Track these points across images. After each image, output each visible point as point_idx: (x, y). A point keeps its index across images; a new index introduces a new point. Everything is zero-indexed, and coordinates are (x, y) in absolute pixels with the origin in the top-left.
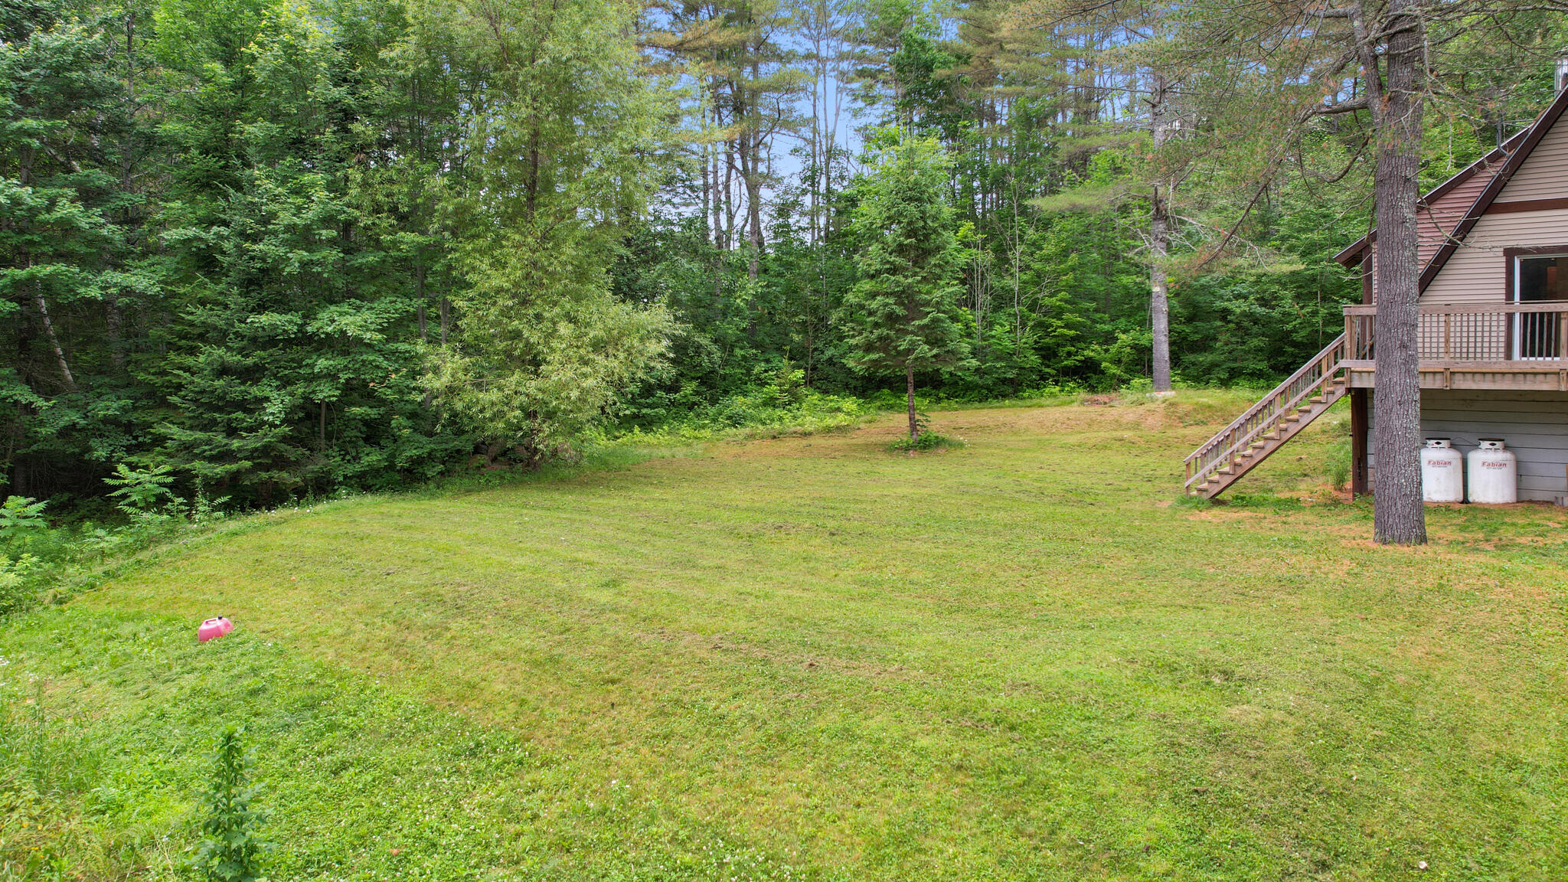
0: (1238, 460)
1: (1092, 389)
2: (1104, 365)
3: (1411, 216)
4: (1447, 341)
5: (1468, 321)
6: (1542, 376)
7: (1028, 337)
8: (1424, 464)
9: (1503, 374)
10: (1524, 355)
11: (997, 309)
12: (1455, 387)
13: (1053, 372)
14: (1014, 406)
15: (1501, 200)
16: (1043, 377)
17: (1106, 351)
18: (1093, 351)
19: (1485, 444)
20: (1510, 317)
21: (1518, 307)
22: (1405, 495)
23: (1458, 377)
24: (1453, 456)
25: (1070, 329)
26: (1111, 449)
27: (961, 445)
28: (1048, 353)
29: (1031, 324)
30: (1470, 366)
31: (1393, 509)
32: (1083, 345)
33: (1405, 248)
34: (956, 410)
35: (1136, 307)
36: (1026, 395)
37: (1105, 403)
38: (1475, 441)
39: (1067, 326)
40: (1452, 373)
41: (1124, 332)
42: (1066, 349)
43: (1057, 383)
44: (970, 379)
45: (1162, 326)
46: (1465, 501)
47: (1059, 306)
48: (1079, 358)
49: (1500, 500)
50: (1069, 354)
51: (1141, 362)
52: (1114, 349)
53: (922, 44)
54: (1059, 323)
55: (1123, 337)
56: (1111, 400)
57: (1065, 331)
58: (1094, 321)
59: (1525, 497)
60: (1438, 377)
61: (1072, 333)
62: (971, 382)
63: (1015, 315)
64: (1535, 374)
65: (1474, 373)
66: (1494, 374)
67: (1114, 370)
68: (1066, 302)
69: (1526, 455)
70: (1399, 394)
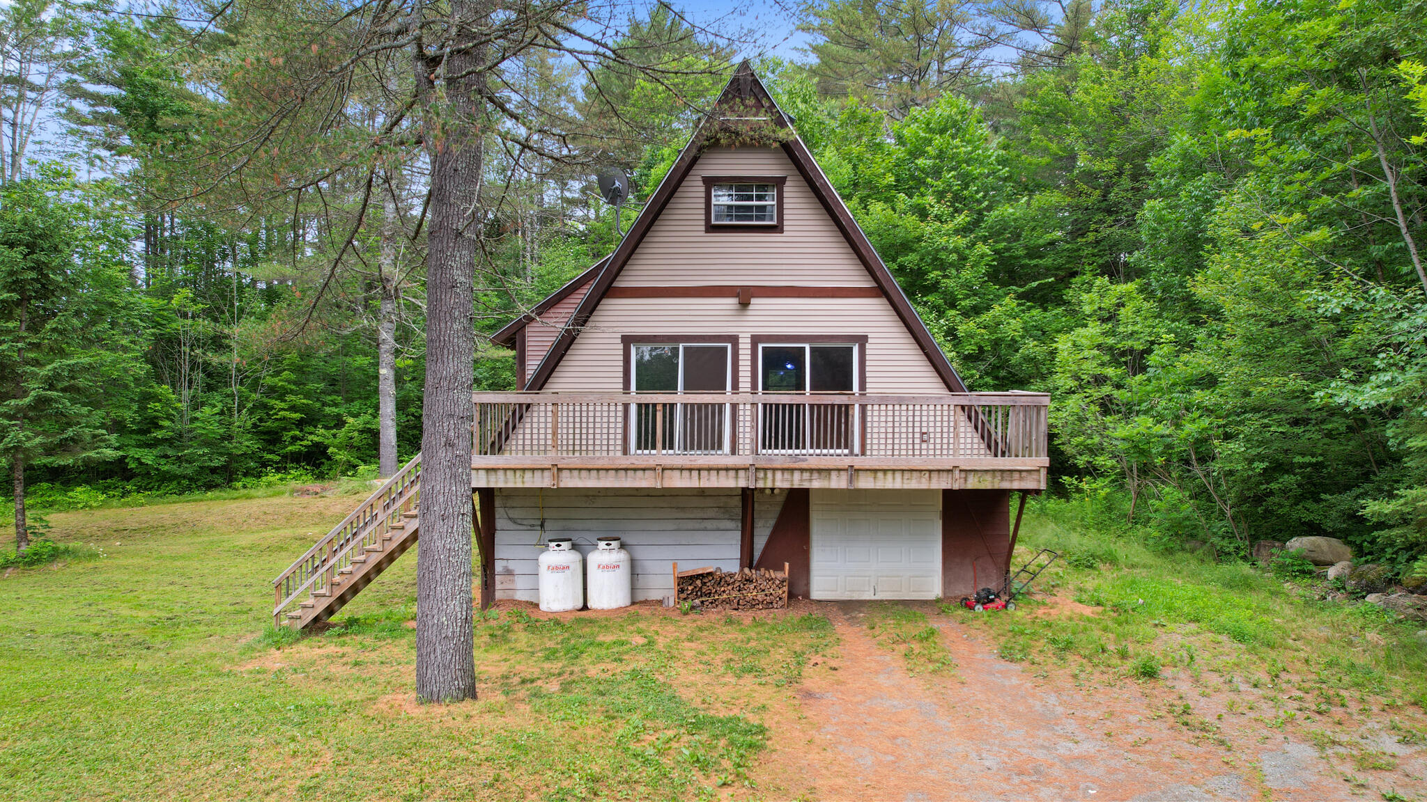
0: (337, 579)
1: (320, 477)
2: (330, 450)
3: (463, 279)
4: (554, 434)
5: (581, 411)
6: (641, 472)
7: (242, 420)
8: (543, 570)
9: (607, 470)
10: (639, 447)
11: (210, 388)
12: (562, 485)
13: (277, 458)
14: (217, 498)
15: (622, 283)
16: (264, 464)
17: (334, 436)
18: (319, 435)
19: (602, 544)
20: (626, 407)
21: (635, 398)
22: (446, 637)
23: (565, 474)
24: (571, 558)
25: (296, 412)
26: (287, 550)
27: (93, 556)
28: (272, 438)
29: (250, 405)
30: (575, 460)
31: (432, 656)
32: (312, 429)
33: (453, 319)
34: (142, 505)
35: (365, 390)
36: (239, 484)
37: (317, 493)
38: (594, 541)
39: (293, 408)
40: (559, 470)
41: (356, 416)
42: (292, 433)
43: (278, 470)
44: (166, 468)
45: (389, 410)
46: (585, 607)
47: (282, 387)
48: (305, 443)
49: (614, 605)
50: (295, 439)
51: (369, 448)
52: (342, 433)
53: (154, 88)
54: (283, 405)
55: (351, 420)
56: (324, 489)
57: (287, 414)
58: (324, 404)
59: (641, 597)
60: (546, 473)
61: (297, 416)
62: (168, 472)
63: (233, 395)
64: (635, 470)
65: (580, 469)
66: (598, 470)
67: (342, 456)
68: (289, 382)
69: (641, 553)
70: (443, 506)
